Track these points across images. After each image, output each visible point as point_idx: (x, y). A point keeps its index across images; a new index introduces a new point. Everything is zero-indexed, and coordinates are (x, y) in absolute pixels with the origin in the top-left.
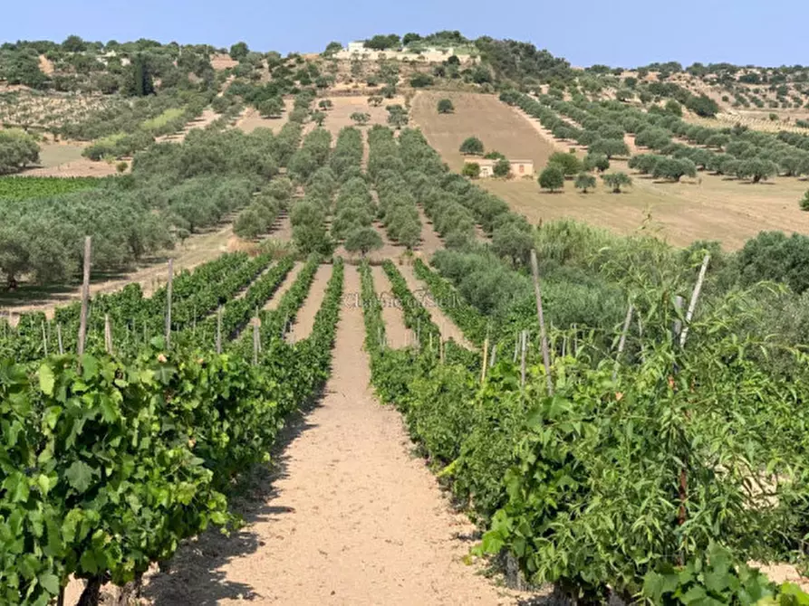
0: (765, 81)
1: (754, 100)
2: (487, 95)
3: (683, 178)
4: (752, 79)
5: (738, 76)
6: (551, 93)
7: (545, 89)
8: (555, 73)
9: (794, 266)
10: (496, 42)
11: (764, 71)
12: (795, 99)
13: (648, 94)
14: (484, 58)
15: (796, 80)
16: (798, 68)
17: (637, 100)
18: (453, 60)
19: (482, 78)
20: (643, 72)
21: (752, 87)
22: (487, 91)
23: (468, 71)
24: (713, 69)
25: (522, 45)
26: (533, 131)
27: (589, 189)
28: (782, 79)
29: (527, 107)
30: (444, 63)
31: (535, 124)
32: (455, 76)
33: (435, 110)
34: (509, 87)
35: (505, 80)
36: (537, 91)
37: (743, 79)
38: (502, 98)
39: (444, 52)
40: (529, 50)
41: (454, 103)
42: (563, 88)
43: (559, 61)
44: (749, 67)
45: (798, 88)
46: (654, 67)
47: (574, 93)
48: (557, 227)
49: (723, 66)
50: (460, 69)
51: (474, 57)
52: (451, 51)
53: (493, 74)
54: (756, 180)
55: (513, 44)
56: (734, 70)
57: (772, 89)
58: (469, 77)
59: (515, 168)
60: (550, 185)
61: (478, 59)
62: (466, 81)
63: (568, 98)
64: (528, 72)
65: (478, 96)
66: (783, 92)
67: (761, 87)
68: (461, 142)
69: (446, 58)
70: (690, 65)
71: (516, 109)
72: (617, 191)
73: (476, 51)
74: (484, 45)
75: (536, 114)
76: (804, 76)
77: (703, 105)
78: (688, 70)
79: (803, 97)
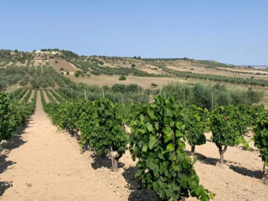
0: (111, 59)
1: (109, 62)
2: (64, 60)
3: (100, 75)
4: (109, 59)
7: (74, 59)
8: (76, 57)
10: (65, 51)
11: (110, 57)
12: (116, 62)
13: (92, 60)
14: (63, 54)
15: (116, 59)
16: (116, 57)
17: (90, 62)
18: (57, 54)
19: (63, 57)
20: (91, 57)
21: (109, 60)
22: (64, 59)
24: (102, 57)
25: (70, 52)
27: (84, 77)
28: (114, 59)
29: (71, 62)
30: (56, 54)
31: (73, 65)
32: (58, 57)
33: (54, 63)
34: (68, 59)
35: (67, 58)
36: (73, 59)
37: (107, 59)
38: (67, 61)
39: (56, 52)
40: (71, 53)
41: (58, 61)
42: (77, 59)
43: (76, 55)
44: (108, 57)
46: (92, 56)
47: (79, 60)
48: (80, 83)
49: (104, 56)
50: (59, 55)
51: (61, 53)
52: (57, 52)
53: (65, 56)
54: (111, 75)
55: (68, 51)
56: (106, 57)
58: (61, 57)
59: (70, 73)
60: (77, 76)
61: (62, 54)
62: (60, 58)
63: (78, 61)
64: (71, 56)
65: (62, 60)
66: (114, 61)
68: (60, 68)
69: (56, 53)
70: (98, 56)
71: (69, 63)
72: (88, 77)
73: (61, 52)
74: (63, 51)
75: (73, 64)
76: (117, 58)
77: (101, 63)
78: (98, 57)
79: (117, 62)
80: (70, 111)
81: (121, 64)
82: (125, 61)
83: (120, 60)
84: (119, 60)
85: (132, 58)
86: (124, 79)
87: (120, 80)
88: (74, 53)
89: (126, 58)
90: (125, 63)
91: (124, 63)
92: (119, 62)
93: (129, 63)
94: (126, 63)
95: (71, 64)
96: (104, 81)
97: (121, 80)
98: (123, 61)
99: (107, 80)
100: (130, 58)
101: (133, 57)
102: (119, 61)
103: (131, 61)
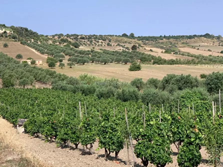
0: (86, 39)
1: (84, 44)
2: (16, 42)
3: (85, 64)
4: (83, 38)
5: (79, 37)
6: (35, 42)
7: (32, 40)
8: (34, 36)
10: (17, 27)
11: (86, 36)
12: (95, 43)
13: (61, 42)
14: (14, 32)
15: (94, 38)
16: (94, 35)
17: (58, 43)
18: (5, 32)
19: (14, 38)
20: (53, 36)
21: (83, 40)
22: (16, 41)
23: (10, 36)
24: (72, 35)
25: (24, 28)
26: (33, 52)
27: (63, 67)
28: (91, 38)
29: (29, 45)
30: (2, 33)
32: (6, 37)
33: (2, 47)
34: (22, 40)
35: (21, 38)
36: (31, 41)
37: (81, 38)
38: (21, 43)
39: (2, 30)
40: (26, 30)
41: (8, 44)
42: (38, 40)
43: (35, 33)
44: (82, 35)
45: (95, 41)
46: (56, 35)
47: (41, 42)
49: (75, 35)
50: (8, 35)
51: (11, 31)
53: (17, 36)
55: (22, 28)
56: (78, 36)
57: (89, 41)
58: (11, 37)
59: (37, 62)
61: (12, 32)
62: (10, 38)
63: (39, 43)
64: (27, 36)
65: (14, 43)
66: (91, 42)
67: (86, 40)
69: (3, 31)
71: (26, 46)
72: (71, 67)
73: (11, 30)
74: (12, 28)
75: (33, 48)
76: (96, 37)
77: (76, 45)
78: (65, 36)
79: (97, 43)
81: (103, 46)
82: (110, 41)
83: (102, 39)
84: (99, 39)
86: (138, 68)
87: (131, 70)
88: (30, 30)
89: (111, 36)
90: (111, 45)
91: (108, 45)
92: (100, 43)
93: (117, 44)
94: (113, 44)
95: (30, 48)
96: (104, 73)
98: (107, 41)
99: (108, 72)
100: (116, 36)
101: (121, 35)
102: (100, 41)
103: (119, 41)
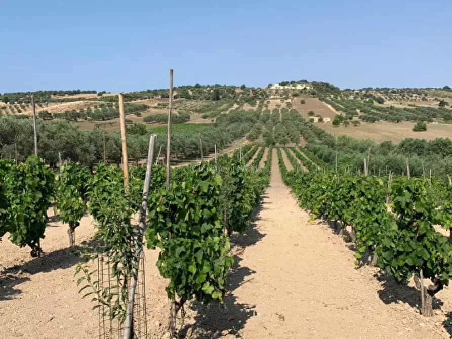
0: (398, 93)
1: (395, 98)
2: (315, 99)
3: (376, 122)
4: (394, 92)
5: (390, 91)
6: (334, 97)
7: (332, 96)
8: (335, 91)
9: (417, 148)
10: (318, 83)
11: (398, 90)
12: (408, 98)
13: (363, 97)
14: (314, 87)
15: (407, 92)
16: (408, 89)
17: (360, 99)
18: (305, 88)
19: (313, 94)
20: (361, 90)
21: (394, 94)
22: (315, 97)
23: (309, 92)
25: (325, 84)
26: (329, 109)
27: (348, 125)
28: (403, 92)
29: (327, 102)
30: (302, 90)
31: (329, 106)
32: (306, 93)
33: (300, 103)
34: (321, 96)
35: (320, 94)
36: (330, 96)
37: (392, 92)
38: (320, 99)
39: (302, 86)
40: (327, 85)
41: (305, 101)
42: (337, 96)
43: (336, 88)
44: (393, 89)
45: (408, 94)
46: (364, 89)
47: (341, 97)
48: (341, 136)
49: (386, 88)
50: (307, 91)
52: (304, 86)
53: (317, 92)
54: (398, 122)
55: (322, 83)
56: (389, 89)
57: (400, 95)
59: (325, 120)
60: (336, 124)
61: (312, 88)
62: (309, 94)
63: (339, 99)
64: (327, 91)
65: (312, 99)
66: (404, 96)
67: (397, 94)
68: (308, 112)
69: (303, 88)
70: (375, 88)
71: (324, 102)
72: (356, 126)
74: (314, 84)
75: (330, 103)
76: (410, 91)
77: (380, 100)
78: (375, 90)
79: (410, 97)
80: (334, 190)
81: (417, 100)
82: (426, 95)
83: (416, 93)
84: (413, 93)
85: (440, 89)
87: (415, 130)
88: (332, 86)
89: (429, 89)
90: (426, 100)
91: (423, 99)
92: (414, 98)
93: (434, 99)
94: (429, 99)
95: (327, 105)
97: (417, 131)
98: (423, 95)
100: (436, 89)
101: (442, 88)
102: (414, 95)
103: (438, 95)
